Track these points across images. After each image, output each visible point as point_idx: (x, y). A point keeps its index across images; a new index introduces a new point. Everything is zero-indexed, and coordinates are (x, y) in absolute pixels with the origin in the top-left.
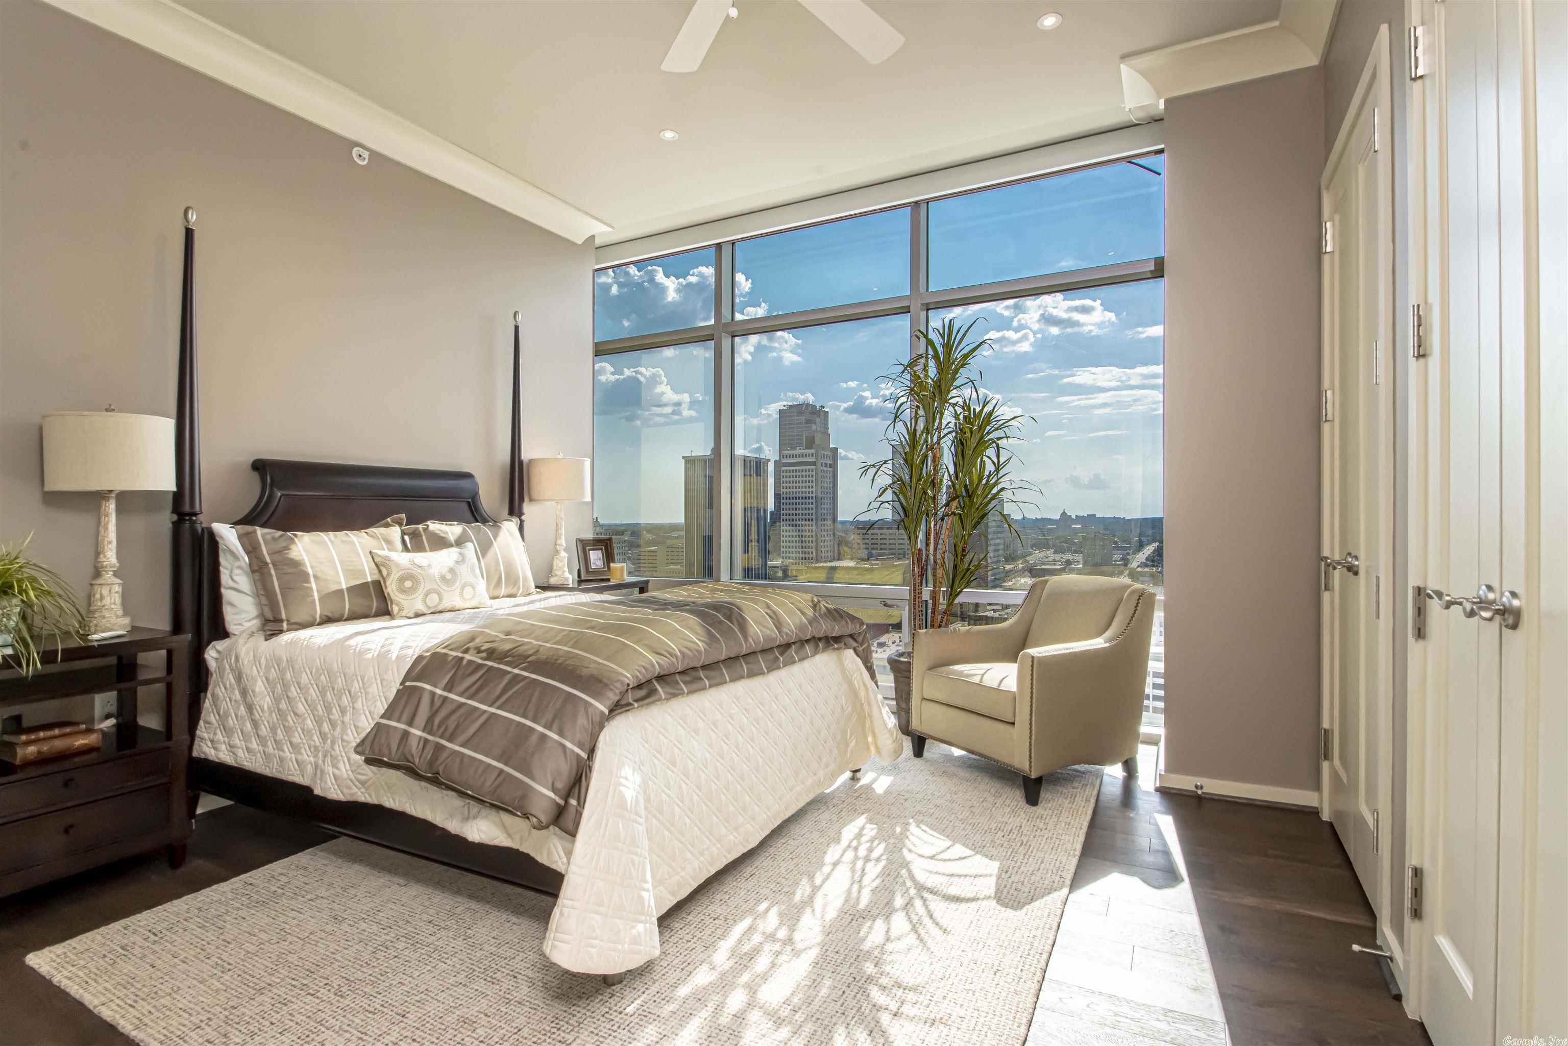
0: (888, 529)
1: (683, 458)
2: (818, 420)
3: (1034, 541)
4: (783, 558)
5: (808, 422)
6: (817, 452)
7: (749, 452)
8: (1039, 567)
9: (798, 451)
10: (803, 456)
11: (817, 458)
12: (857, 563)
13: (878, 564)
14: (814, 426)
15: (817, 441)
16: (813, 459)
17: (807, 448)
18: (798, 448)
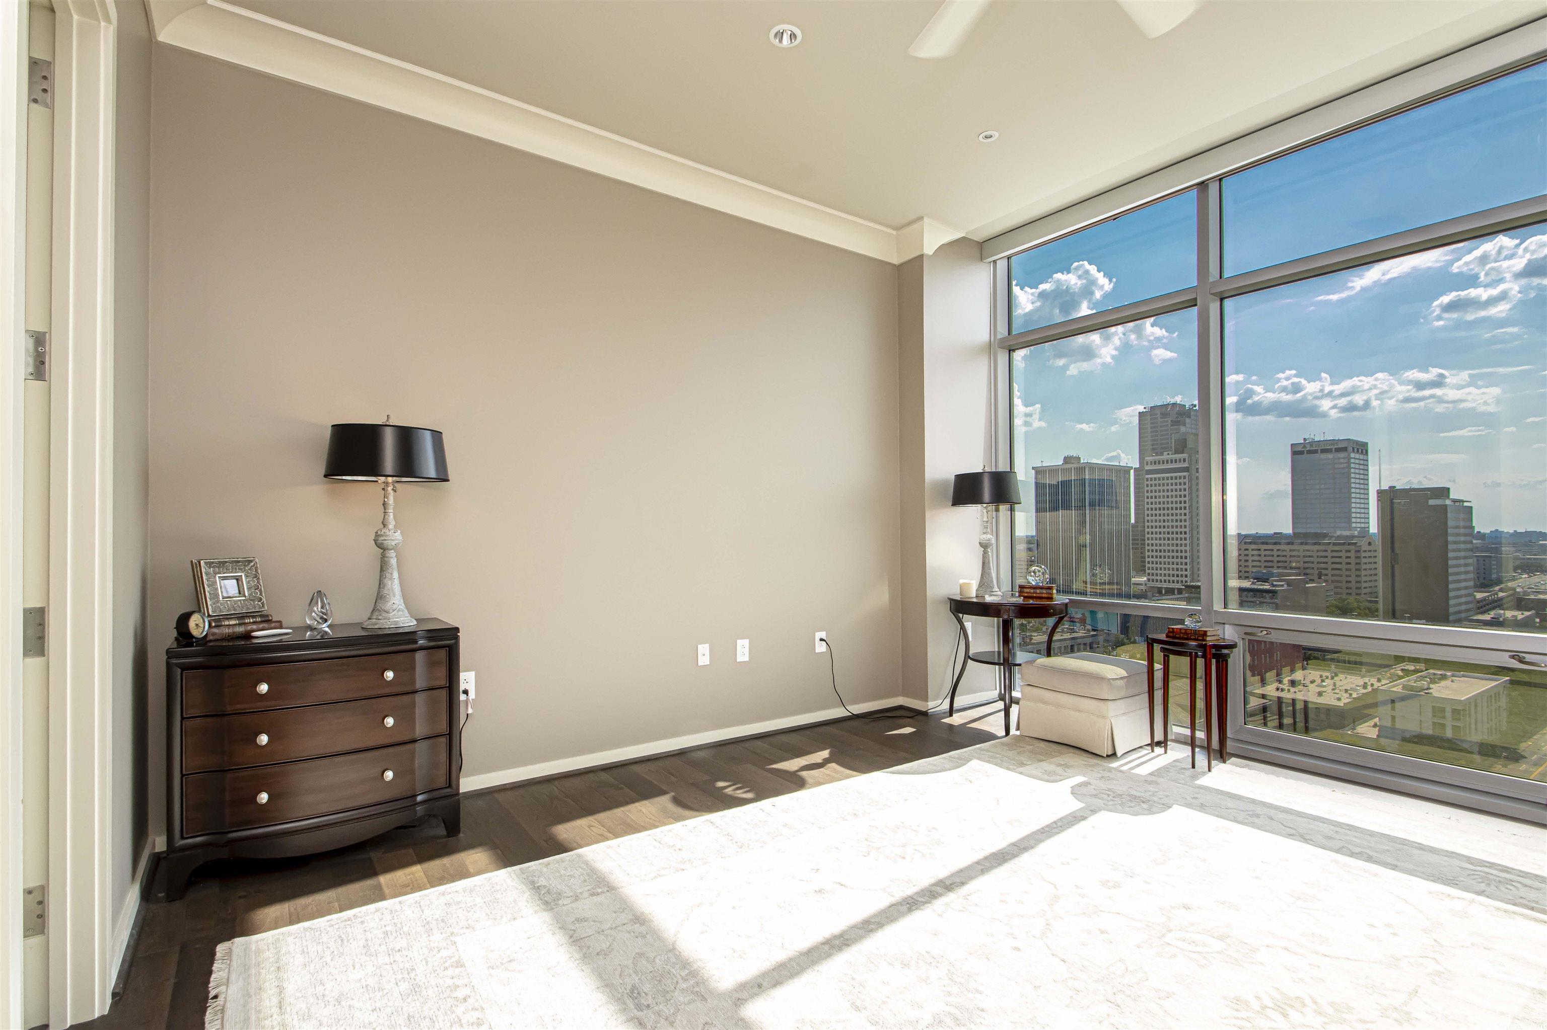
0: (1288, 544)
1: (1033, 468)
2: (1187, 420)
3: (1518, 562)
4: (1149, 574)
5: (1176, 423)
6: (1190, 456)
7: (1103, 461)
8: (1532, 597)
9: (1165, 456)
10: (1172, 462)
11: (1190, 463)
12: (1253, 583)
13: (1282, 586)
14: (1183, 429)
15: (1190, 444)
16: (1186, 465)
17: (1176, 452)
18: (1165, 453)
